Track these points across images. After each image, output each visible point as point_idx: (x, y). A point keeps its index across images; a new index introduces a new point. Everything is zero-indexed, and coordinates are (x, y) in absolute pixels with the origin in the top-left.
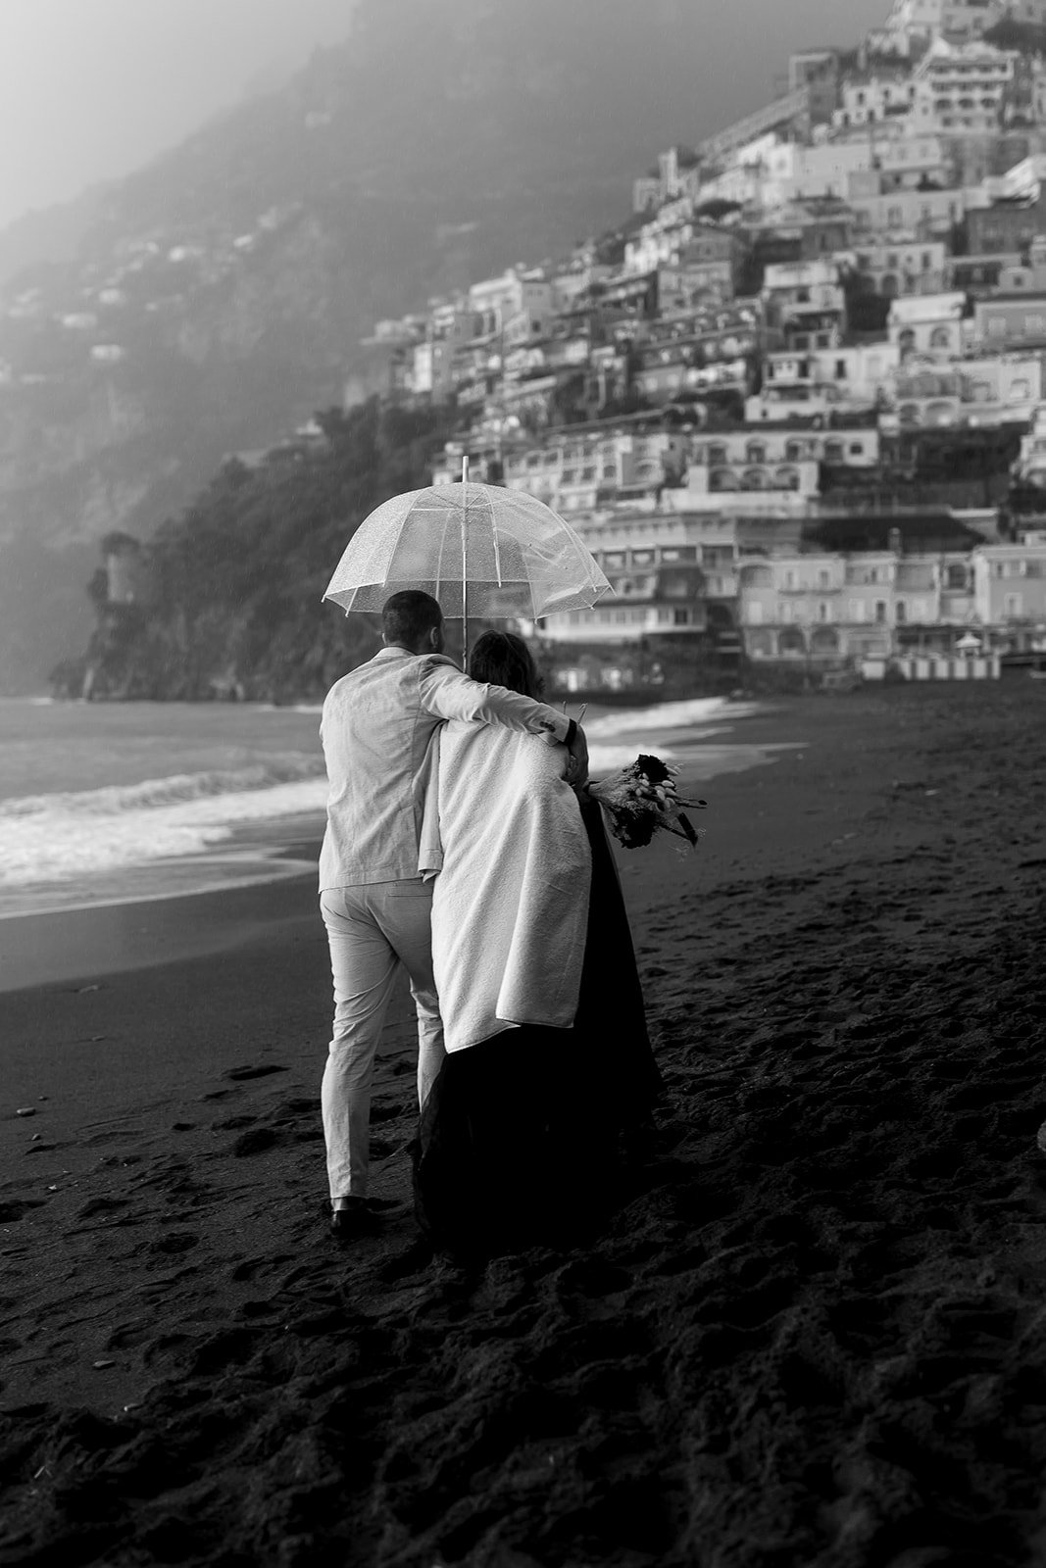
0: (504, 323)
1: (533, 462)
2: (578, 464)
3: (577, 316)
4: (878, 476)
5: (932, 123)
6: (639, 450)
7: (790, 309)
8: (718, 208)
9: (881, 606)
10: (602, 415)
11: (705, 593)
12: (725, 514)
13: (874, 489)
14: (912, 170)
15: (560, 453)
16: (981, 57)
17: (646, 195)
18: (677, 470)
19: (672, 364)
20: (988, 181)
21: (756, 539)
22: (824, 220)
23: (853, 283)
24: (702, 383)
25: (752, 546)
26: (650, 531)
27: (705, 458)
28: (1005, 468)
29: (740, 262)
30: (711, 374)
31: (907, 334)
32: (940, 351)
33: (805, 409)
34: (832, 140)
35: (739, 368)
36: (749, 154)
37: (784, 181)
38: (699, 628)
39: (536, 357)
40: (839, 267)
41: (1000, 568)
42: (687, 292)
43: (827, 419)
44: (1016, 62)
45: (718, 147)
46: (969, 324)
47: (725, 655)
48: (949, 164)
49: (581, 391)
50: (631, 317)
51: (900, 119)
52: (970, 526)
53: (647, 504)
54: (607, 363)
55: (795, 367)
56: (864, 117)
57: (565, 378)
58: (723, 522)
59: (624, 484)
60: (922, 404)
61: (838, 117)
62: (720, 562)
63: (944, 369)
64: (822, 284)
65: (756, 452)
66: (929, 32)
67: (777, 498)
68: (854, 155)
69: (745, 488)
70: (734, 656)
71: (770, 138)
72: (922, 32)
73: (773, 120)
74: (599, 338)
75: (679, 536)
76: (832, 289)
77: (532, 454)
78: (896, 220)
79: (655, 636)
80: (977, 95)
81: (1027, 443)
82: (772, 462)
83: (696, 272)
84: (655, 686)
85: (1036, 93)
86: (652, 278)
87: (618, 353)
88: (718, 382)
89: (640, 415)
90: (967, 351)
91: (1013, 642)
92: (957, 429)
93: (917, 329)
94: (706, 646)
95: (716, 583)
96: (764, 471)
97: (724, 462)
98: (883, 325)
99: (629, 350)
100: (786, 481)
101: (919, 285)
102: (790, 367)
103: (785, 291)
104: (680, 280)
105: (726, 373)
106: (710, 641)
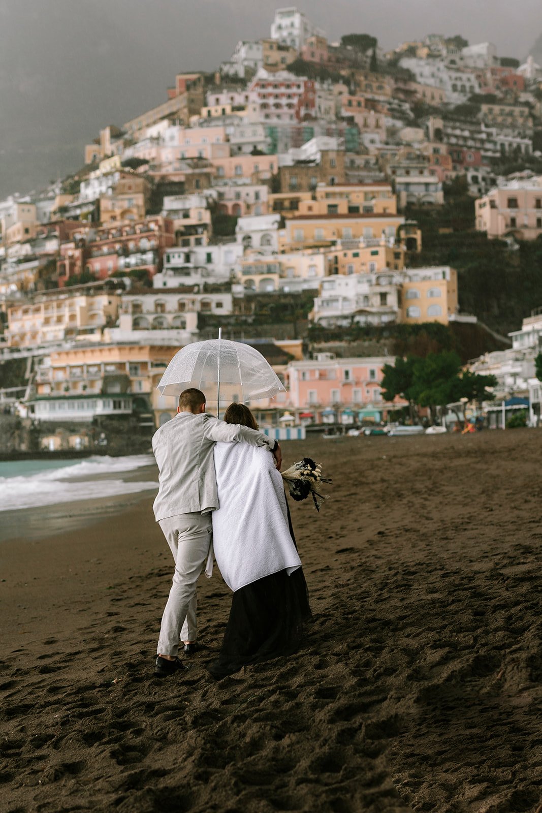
0: (7, 229)
1: (26, 312)
2: (54, 313)
3: (52, 224)
4: (232, 321)
5: (258, 117)
6: (90, 306)
7: (179, 223)
8: (134, 163)
10: (68, 284)
11: (131, 390)
12: (143, 343)
13: (230, 328)
14: (248, 143)
15: (42, 306)
16: (285, 80)
17: (93, 154)
18: (113, 317)
19: (109, 254)
20: (291, 151)
21: (161, 358)
22: (197, 171)
23: (215, 208)
24: (128, 265)
25: (159, 362)
26: (97, 354)
27: (130, 309)
28: (305, 316)
29: (148, 195)
30: (132, 260)
31: (247, 238)
32: (266, 248)
33: (189, 281)
34: (201, 125)
35: (149, 256)
36: (153, 131)
37: (173, 147)
38: (129, 411)
39: (27, 249)
40: (207, 198)
41: (304, 374)
42: (118, 212)
43: (201, 287)
44: (305, 83)
45: (135, 127)
46: (282, 232)
47: (144, 427)
48: (269, 140)
49: (55, 269)
50: (84, 226)
51: (240, 113)
52: (286, 350)
53: (95, 337)
54: (70, 253)
55: (183, 256)
56: (220, 112)
57: (44, 262)
58: (141, 348)
59: (81, 325)
60: (257, 278)
61: (204, 111)
62: (140, 372)
63: (269, 259)
64: (197, 208)
65: (160, 306)
66: (256, 64)
67: (173, 334)
68: (215, 133)
69: (154, 328)
71: (165, 123)
72: (252, 64)
73: (167, 112)
74: (65, 238)
75: (115, 356)
76: (203, 211)
77: (25, 307)
78: (239, 172)
79: (101, 416)
80: (284, 101)
81: (317, 301)
82: (170, 312)
83: (122, 200)
84: (102, 446)
85: (317, 101)
86: (97, 203)
87: (77, 247)
88: (137, 265)
89: (90, 284)
90: (282, 249)
91: (312, 418)
92: (277, 293)
93: (253, 235)
94: (132, 422)
95: (138, 384)
96: (165, 318)
97: (141, 312)
98: (233, 233)
99: (84, 245)
100: (178, 323)
101: (253, 210)
102: (179, 256)
103: (175, 211)
104: (113, 204)
105: (142, 260)
106: (134, 419)
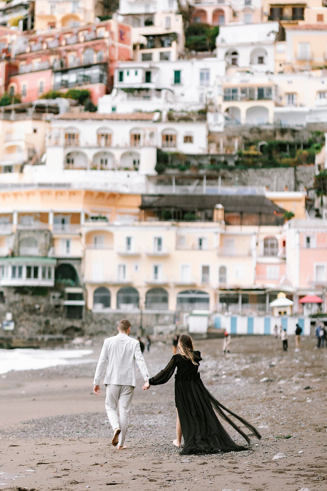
4: (206, 162)
6: (8, 135)
7: (139, 32)
9: (206, 269)
11: (54, 252)
12: (75, 187)
13: (202, 172)
18: (38, 150)
19: (41, 70)
21: (100, 208)
23: (188, 13)
24: (65, 84)
25: (96, 215)
26: (10, 198)
27: (62, 140)
28: (311, 160)
30: (72, 78)
31: (232, 53)
32: (257, 67)
33: (147, 106)
35: (95, 72)
38: (50, 283)
41: (308, 240)
42: (59, 17)
43: (165, 114)
46: (281, 46)
47: (69, 307)
50: (12, 33)
52: (281, 205)
53: (13, 178)
55: (141, 74)
58: (73, 193)
60: (243, 106)
62: (67, 226)
63: (261, 80)
64: (164, 12)
65: (105, 138)
67: (121, 176)
69: (94, 168)
70: (80, 308)
75: (35, 204)
76: (173, 17)
79: (9, 288)
82: (117, 147)
83: (65, 2)
84: (7, 332)
86: (31, 6)
88: (77, 84)
89: (12, 106)
90: (281, 69)
91: (320, 304)
92: (271, 127)
93: (240, 51)
94: (53, 299)
95: (65, 245)
96: (112, 155)
97: (77, 145)
98: (213, 47)
99: (8, 58)
100: (130, 164)
101: (241, 16)
102: (136, 73)
103: (135, 16)
104: (52, 7)
105: (84, 76)
106: (57, 295)
